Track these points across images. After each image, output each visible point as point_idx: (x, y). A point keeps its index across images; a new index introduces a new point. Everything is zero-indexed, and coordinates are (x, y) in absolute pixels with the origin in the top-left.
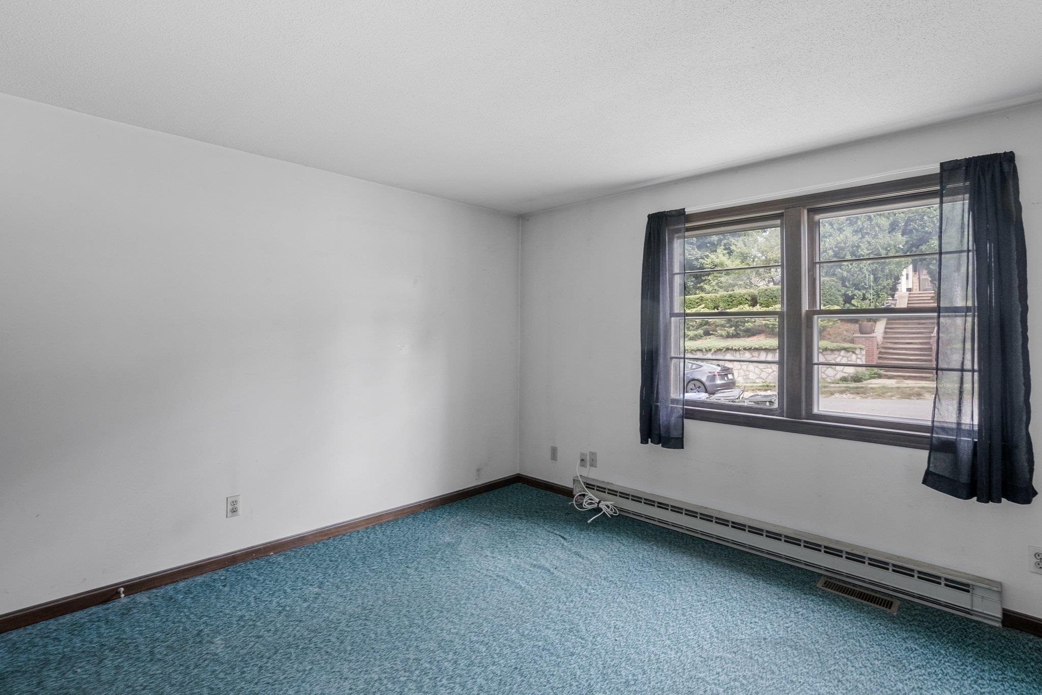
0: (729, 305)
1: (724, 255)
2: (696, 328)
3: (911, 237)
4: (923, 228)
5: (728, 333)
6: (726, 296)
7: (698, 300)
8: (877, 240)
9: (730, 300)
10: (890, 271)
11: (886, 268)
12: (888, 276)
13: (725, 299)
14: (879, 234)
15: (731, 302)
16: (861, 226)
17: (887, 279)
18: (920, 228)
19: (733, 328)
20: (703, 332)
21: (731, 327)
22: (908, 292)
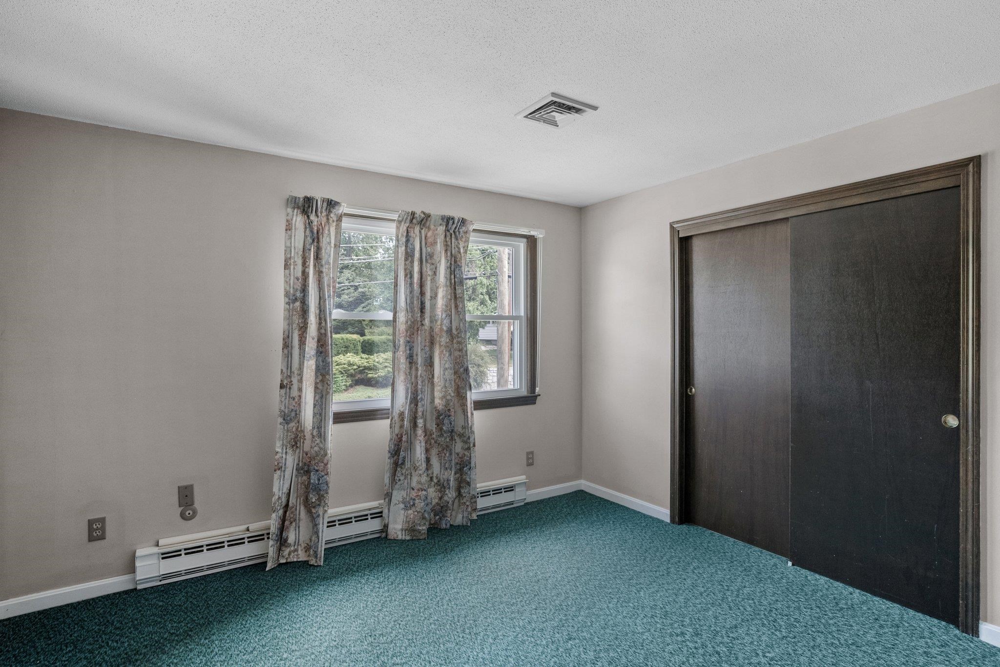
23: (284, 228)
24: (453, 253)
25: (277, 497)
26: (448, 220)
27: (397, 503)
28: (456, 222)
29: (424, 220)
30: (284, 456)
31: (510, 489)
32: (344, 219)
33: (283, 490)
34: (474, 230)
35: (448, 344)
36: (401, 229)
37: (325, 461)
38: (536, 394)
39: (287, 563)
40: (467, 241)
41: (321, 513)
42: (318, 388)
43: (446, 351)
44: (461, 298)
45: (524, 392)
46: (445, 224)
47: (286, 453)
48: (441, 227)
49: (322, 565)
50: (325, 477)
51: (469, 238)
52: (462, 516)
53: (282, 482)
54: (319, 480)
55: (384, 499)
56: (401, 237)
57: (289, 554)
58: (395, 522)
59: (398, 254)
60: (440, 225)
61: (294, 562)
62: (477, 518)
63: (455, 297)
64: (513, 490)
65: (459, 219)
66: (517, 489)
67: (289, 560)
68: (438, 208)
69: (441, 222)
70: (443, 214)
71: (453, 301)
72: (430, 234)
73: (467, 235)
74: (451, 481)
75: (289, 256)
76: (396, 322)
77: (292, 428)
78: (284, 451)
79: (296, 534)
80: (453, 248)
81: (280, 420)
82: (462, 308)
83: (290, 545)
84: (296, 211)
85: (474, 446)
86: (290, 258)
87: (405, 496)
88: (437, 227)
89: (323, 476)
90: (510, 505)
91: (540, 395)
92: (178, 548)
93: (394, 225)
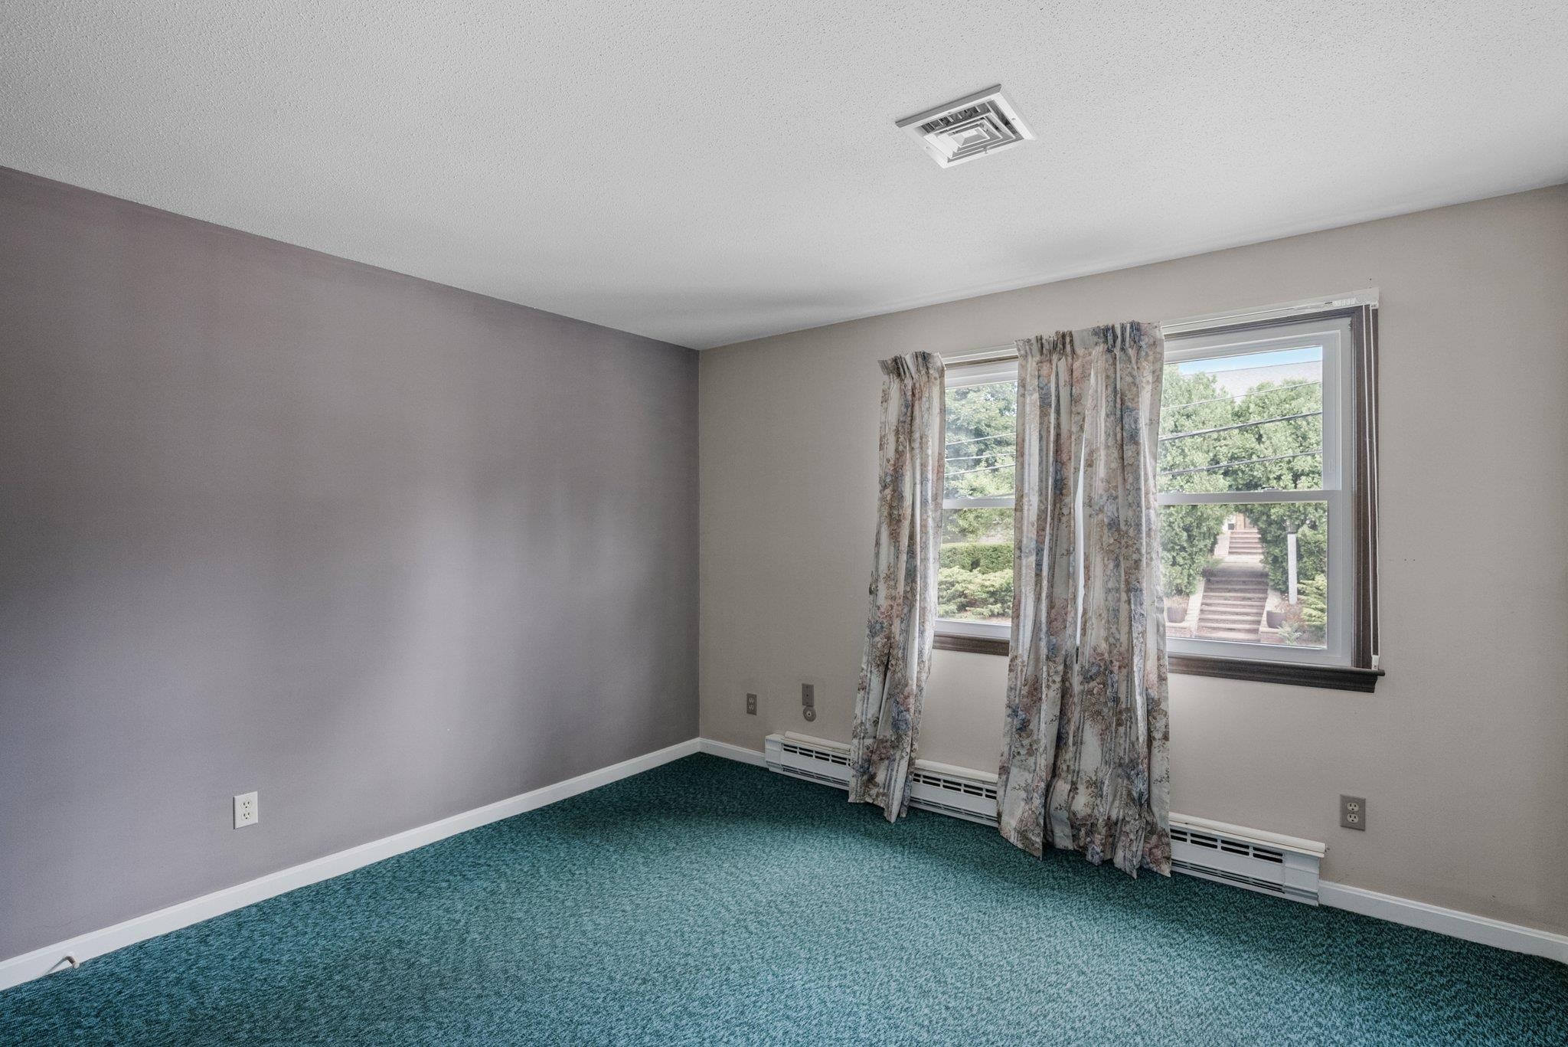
0: (993, 562)
1: (986, 475)
2: (948, 601)
3: (1235, 480)
4: (1251, 470)
5: (991, 611)
6: (988, 550)
7: (950, 554)
8: (1192, 485)
9: (994, 555)
10: (1209, 529)
11: (1204, 524)
12: (1204, 536)
13: (988, 553)
14: (1195, 477)
15: (997, 559)
16: (1171, 463)
17: (1204, 538)
18: (1247, 469)
19: (999, 605)
20: (956, 607)
21: (996, 602)
22: (1231, 531)
23: (880, 399)
24: (1118, 387)
25: (859, 721)
26: (1106, 334)
27: (1018, 787)
28: (1119, 332)
29: (1063, 344)
30: (869, 675)
31: (1274, 856)
32: (947, 373)
33: (866, 715)
34: (1169, 337)
35: (1111, 548)
36: (1029, 366)
37: (906, 693)
38: (1373, 669)
39: (872, 805)
40: (1159, 359)
41: (898, 758)
42: (907, 598)
43: (1108, 560)
44: (1131, 465)
45: (1342, 659)
46: (1102, 340)
47: (871, 671)
48: (1097, 348)
49: (892, 822)
50: (905, 713)
51: (1162, 354)
52: (1123, 854)
53: (865, 705)
54: (898, 715)
55: (1000, 774)
56: (1031, 380)
57: (877, 796)
58: (1012, 814)
59: (1024, 406)
60: (1096, 344)
61: (880, 807)
62: (1169, 876)
63: (1123, 467)
64: (1280, 861)
65: (1123, 328)
66: (1289, 864)
67: (875, 803)
68: (1080, 319)
69: (1095, 339)
70: (1095, 325)
71: (1119, 472)
72: (1077, 365)
73: (1158, 349)
74: (1106, 785)
75: (883, 433)
76: (1022, 511)
77: (878, 643)
78: (869, 670)
79: (887, 775)
80: (1118, 379)
81: (867, 632)
82: (1132, 484)
83: (876, 785)
84: (891, 377)
85: (1166, 737)
86: (884, 436)
87: (1030, 781)
88: (1090, 350)
89: (902, 712)
90: (1274, 889)
91: (1383, 674)
92: (796, 745)
93: (1016, 364)
